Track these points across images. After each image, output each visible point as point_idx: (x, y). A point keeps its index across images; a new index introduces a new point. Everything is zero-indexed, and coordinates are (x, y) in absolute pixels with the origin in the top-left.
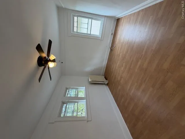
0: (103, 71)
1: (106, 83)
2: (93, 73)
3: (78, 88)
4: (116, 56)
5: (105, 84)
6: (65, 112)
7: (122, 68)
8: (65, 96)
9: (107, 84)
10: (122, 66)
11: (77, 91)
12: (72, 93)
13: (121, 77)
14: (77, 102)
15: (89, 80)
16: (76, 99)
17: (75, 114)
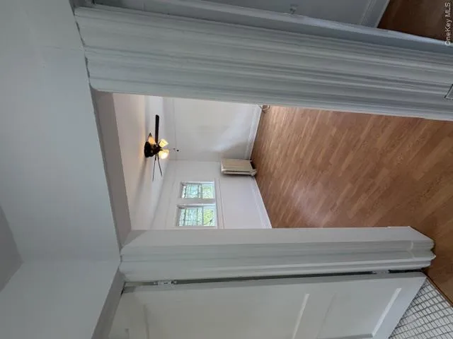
0: (248, 152)
1: (253, 174)
2: (228, 155)
3: (201, 184)
4: (270, 127)
5: (250, 175)
6: (184, 220)
7: (277, 153)
8: (181, 197)
9: (255, 176)
10: (277, 148)
11: (200, 189)
12: (192, 192)
13: (275, 168)
14: (202, 207)
15: (221, 169)
16: (200, 201)
17: (200, 223)
